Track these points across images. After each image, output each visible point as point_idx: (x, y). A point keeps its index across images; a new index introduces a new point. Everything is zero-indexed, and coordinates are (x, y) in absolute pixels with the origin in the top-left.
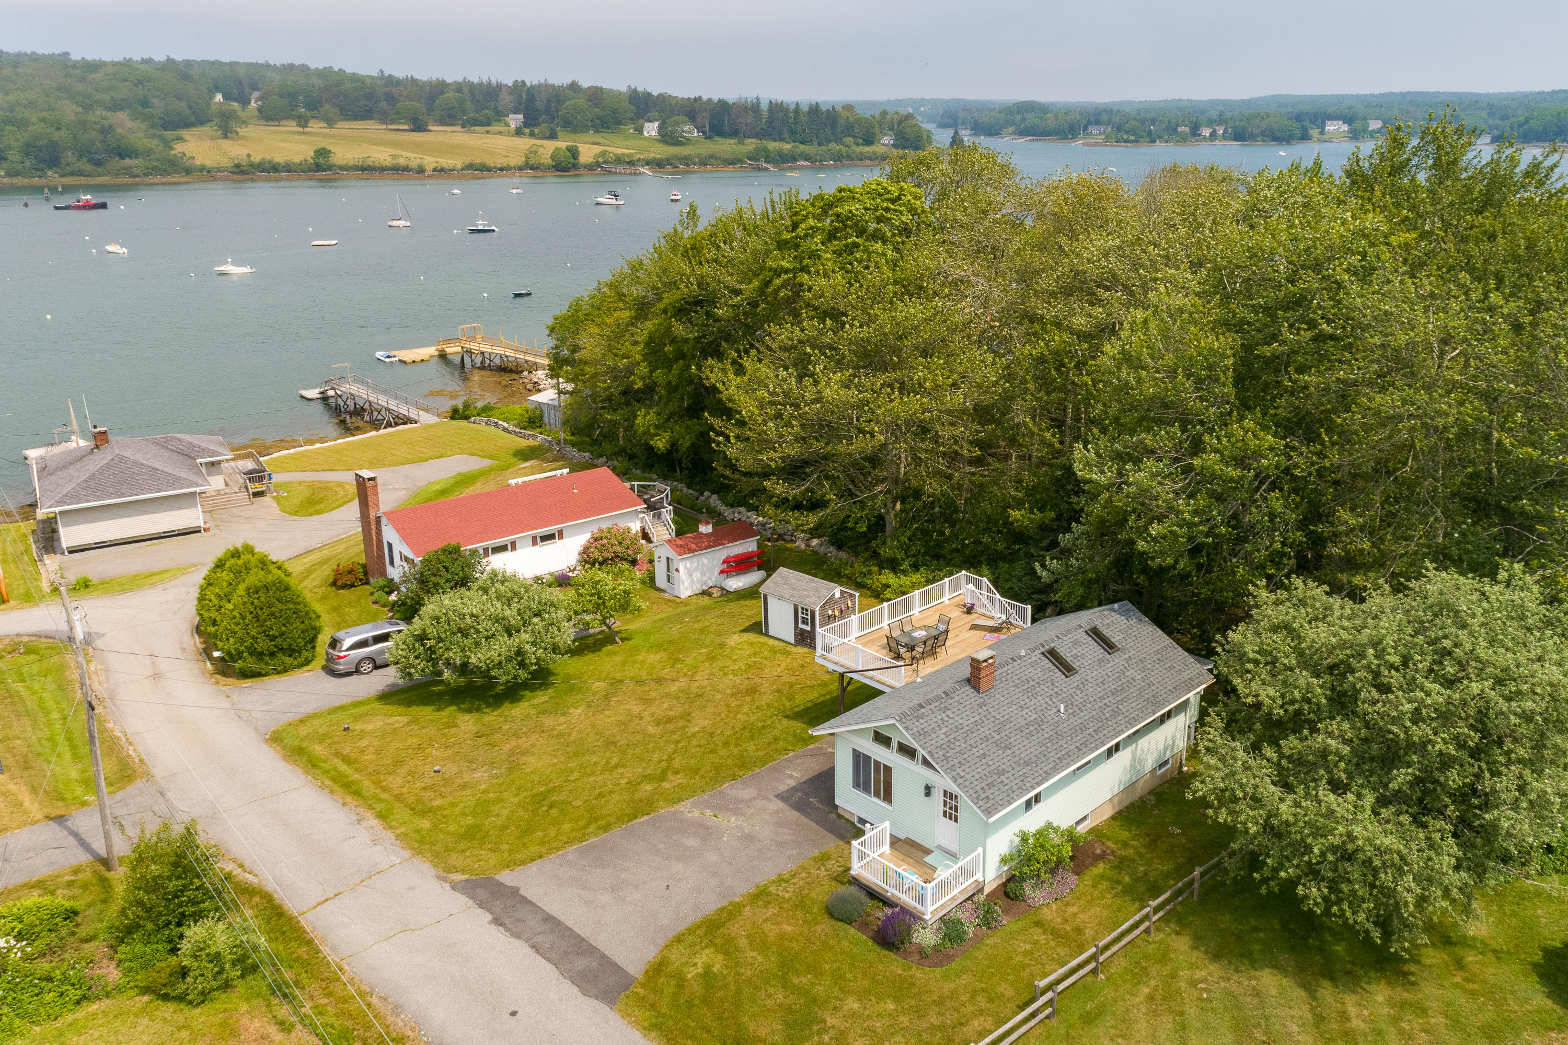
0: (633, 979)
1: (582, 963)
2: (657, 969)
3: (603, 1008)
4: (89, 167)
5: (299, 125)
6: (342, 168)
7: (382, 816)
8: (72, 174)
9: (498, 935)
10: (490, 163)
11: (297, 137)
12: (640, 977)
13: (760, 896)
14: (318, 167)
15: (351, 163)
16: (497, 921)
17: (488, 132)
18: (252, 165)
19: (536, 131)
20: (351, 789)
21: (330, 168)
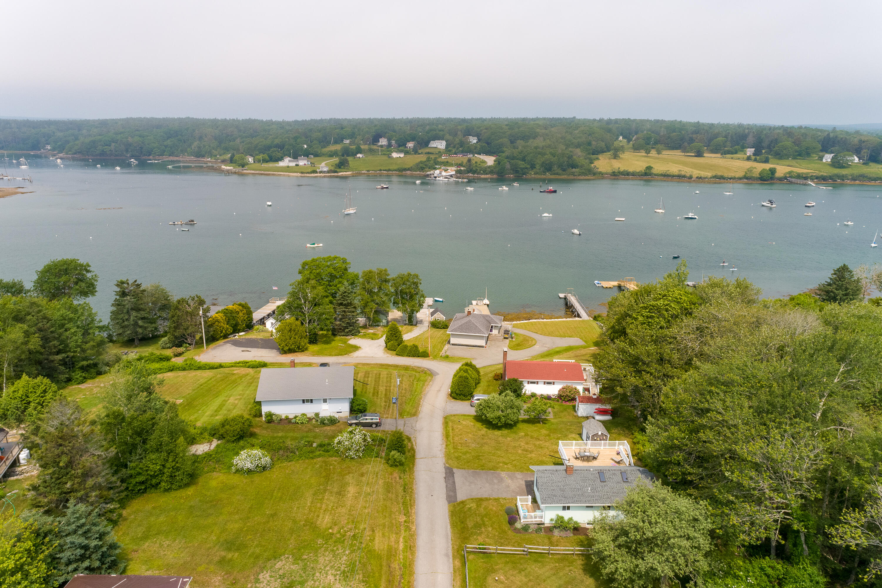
0: (457, 501)
1: (451, 494)
2: (462, 502)
3: (447, 503)
4: (560, 172)
5: (646, 153)
6: (655, 175)
7: (447, 446)
8: (554, 174)
9: (443, 480)
10: (726, 175)
11: (643, 159)
12: (458, 502)
13: (497, 500)
14: (646, 174)
15: (660, 173)
16: (445, 478)
17: (732, 158)
18: (619, 172)
19: (758, 158)
20: (447, 436)
21: (650, 174)
